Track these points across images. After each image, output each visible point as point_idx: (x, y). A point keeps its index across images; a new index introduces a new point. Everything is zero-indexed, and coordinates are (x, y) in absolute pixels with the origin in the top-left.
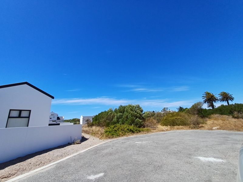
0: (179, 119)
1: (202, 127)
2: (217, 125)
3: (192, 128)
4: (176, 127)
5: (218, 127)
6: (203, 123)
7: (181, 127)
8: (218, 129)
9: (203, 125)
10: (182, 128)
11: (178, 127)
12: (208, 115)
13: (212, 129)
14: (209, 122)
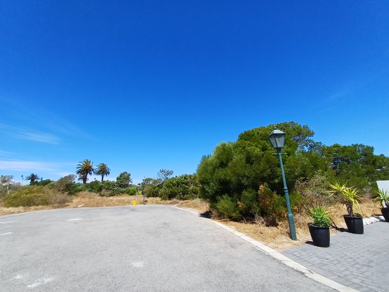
0: (40, 196)
1: (68, 205)
2: (83, 203)
3: (55, 208)
4: (33, 207)
5: (83, 205)
6: (68, 202)
7: (40, 207)
8: (82, 207)
9: (69, 204)
10: (42, 209)
11: (36, 207)
12: (76, 191)
13: (76, 207)
14: (76, 200)
